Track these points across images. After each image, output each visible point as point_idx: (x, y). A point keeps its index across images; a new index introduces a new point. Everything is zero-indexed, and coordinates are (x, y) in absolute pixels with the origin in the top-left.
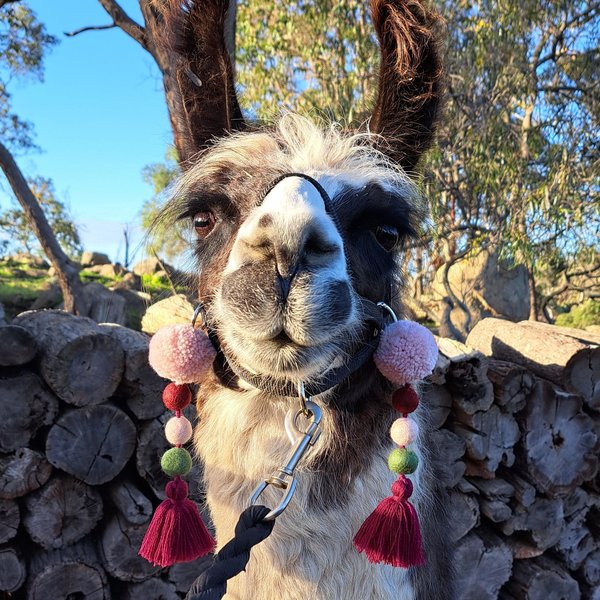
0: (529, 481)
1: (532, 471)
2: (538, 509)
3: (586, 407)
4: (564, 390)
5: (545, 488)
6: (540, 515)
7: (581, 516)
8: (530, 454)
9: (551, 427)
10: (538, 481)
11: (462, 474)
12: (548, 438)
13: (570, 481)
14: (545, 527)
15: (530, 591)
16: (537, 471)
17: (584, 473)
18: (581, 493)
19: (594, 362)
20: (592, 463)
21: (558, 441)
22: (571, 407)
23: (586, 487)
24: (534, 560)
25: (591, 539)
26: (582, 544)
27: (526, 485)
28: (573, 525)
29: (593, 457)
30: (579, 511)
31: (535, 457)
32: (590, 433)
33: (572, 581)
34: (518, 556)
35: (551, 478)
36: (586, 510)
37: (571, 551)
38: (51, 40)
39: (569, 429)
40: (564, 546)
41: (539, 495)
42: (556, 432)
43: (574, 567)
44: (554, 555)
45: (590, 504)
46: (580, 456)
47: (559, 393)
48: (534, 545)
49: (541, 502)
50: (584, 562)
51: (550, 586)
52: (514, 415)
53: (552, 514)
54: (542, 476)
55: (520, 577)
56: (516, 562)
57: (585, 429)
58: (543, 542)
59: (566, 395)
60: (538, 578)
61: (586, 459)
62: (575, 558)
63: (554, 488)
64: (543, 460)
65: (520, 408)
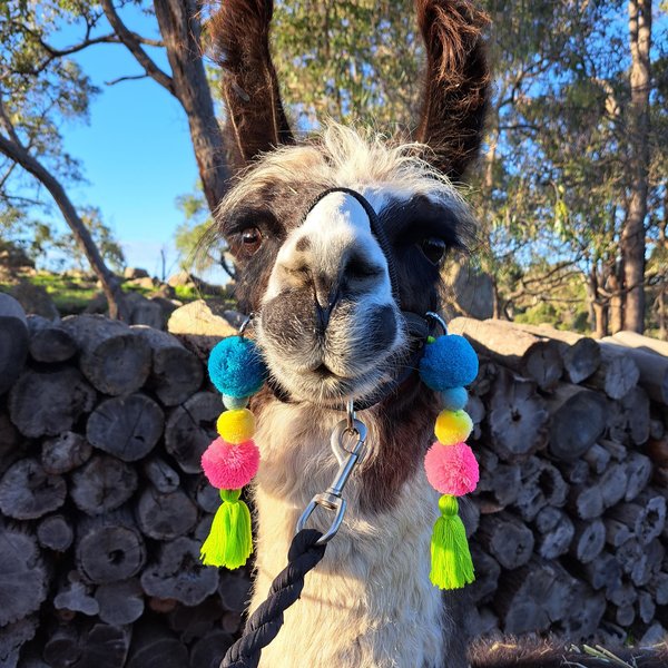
0: (492, 451)
1: (495, 442)
2: (501, 473)
3: (539, 390)
4: (521, 375)
5: (505, 456)
6: (502, 478)
7: (535, 479)
8: (494, 428)
9: (511, 407)
10: (499, 450)
12: (508, 415)
13: (526, 450)
14: (505, 487)
15: (493, 539)
16: (499, 443)
17: (538, 443)
18: (535, 460)
19: (547, 353)
20: (544, 435)
21: (516, 418)
22: (528, 388)
23: (539, 455)
24: (496, 515)
25: (542, 497)
26: (535, 501)
27: (490, 454)
28: (528, 485)
29: (545, 430)
30: (533, 474)
31: (498, 431)
32: (543, 411)
33: (527, 531)
34: (484, 512)
35: (511, 448)
36: (539, 473)
37: (526, 506)
38: (96, 90)
39: (526, 408)
40: (521, 502)
41: (502, 462)
42: (515, 411)
43: (529, 519)
44: (513, 510)
45: (542, 468)
46: (534, 429)
47: (517, 378)
48: (496, 503)
49: (502, 467)
50: (537, 515)
51: (510, 535)
52: (481, 397)
53: (511, 478)
54: (503, 447)
55: (485, 529)
56: (482, 516)
57: (538, 408)
58: (504, 500)
59: (523, 380)
60: (501, 529)
61: (539, 432)
62: (530, 512)
63: (513, 456)
64: (504, 434)
65: (486, 391)
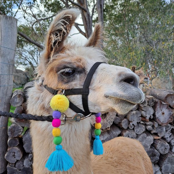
0: (157, 122)
1: (157, 120)
2: (159, 128)
3: (170, 106)
4: (165, 102)
5: (160, 124)
6: (160, 130)
7: (170, 130)
8: (157, 116)
9: (161, 110)
10: (159, 122)
11: (141, 120)
12: (161, 113)
13: (166, 122)
14: (161, 132)
15: (157, 146)
16: (158, 120)
17: (170, 121)
19: (172, 97)
20: (171, 118)
21: (163, 114)
22: (166, 106)
23: (170, 124)
24: (159, 139)
25: (172, 136)
26: (170, 136)
27: (156, 123)
28: (168, 132)
29: (171, 117)
30: (169, 129)
31: (158, 117)
32: (171, 112)
33: (167, 144)
34: (155, 138)
35: (162, 121)
36: (171, 129)
37: (167, 138)
39: (166, 111)
40: (166, 137)
41: (159, 125)
42: (163, 112)
43: (168, 142)
44: (163, 138)
46: (168, 117)
47: (163, 103)
48: (158, 136)
49: (159, 126)
50: (171, 141)
51: (162, 145)
52: (152, 107)
53: (162, 129)
54: (160, 121)
55: (155, 143)
56: (154, 139)
57: (169, 111)
58: (161, 135)
59: (165, 104)
60: (159, 143)
61: (170, 118)
62: (169, 140)
63: (162, 124)
64: (160, 118)
65: (153, 105)
